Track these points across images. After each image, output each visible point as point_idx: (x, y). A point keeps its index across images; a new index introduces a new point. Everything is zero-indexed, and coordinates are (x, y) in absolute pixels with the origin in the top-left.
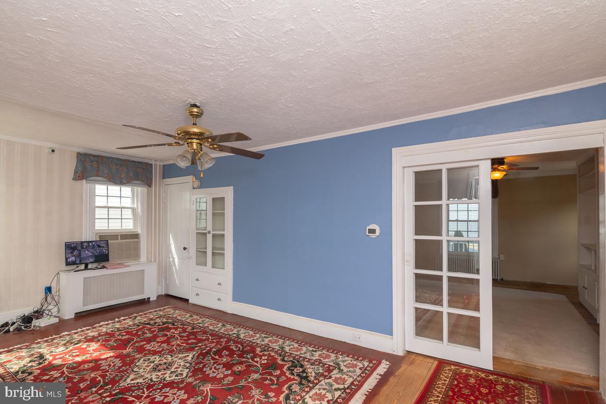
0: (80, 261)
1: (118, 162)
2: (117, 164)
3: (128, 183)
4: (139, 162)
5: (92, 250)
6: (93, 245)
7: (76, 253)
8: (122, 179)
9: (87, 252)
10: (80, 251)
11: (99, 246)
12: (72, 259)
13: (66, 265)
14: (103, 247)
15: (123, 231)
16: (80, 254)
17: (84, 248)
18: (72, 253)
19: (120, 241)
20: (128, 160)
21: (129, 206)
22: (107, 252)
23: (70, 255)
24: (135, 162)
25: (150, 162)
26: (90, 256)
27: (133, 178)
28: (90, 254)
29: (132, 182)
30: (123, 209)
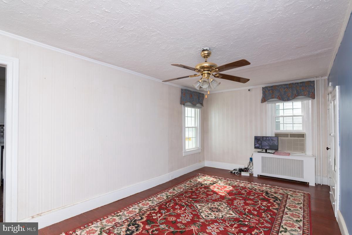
0: (261, 147)
1: (285, 87)
2: (285, 88)
3: (293, 99)
4: (301, 83)
5: (268, 142)
6: (269, 139)
7: (259, 142)
8: (289, 97)
9: (265, 143)
10: (262, 141)
11: (272, 140)
12: (257, 145)
13: (255, 148)
14: (275, 141)
15: (293, 132)
16: (261, 144)
17: (263, 140)
18: (257, 142)
19: (289, 138)
20: (293, 84)
21: (300, 114)
22: (277, 144)
23: (256, 143)
24: (298, 83)
25: (312, 80)
26: (267, 145)
27: (296, 95)
28: (267, 144)
29: (296, 98)
30: (294, 117)
